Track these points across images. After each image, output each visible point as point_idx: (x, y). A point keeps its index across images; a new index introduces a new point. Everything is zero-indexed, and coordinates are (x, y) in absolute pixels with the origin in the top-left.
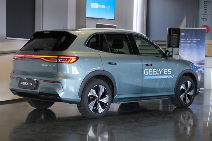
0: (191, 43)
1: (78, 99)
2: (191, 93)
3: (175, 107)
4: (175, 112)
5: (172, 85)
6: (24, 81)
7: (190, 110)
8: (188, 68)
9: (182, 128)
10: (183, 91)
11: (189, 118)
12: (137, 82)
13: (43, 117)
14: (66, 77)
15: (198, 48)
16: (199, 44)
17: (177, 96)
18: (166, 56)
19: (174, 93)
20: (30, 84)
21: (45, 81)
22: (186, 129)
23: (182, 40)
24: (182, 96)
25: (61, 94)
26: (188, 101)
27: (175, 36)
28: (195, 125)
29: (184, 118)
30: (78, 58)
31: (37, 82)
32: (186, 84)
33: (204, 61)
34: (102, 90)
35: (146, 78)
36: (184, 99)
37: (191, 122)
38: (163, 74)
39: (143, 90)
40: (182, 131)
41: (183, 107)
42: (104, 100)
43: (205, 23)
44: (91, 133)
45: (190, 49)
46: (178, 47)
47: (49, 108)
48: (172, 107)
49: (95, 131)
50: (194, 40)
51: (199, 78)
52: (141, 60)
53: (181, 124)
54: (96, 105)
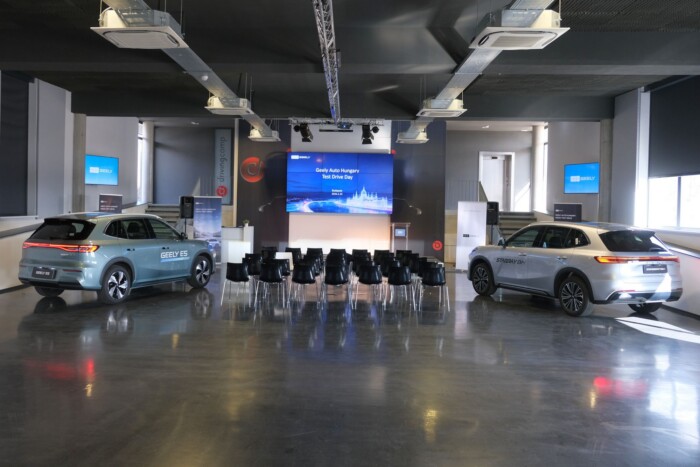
0: (206, 213)
1: (99, 286)
2: (207, 273)
3: (191, 288)
4: (192, 292)
5: (188, 267)
6: (39, 270)
7: (206, 290)
8: (203, 248)
9: (198, 308)
10: (199, 271)
11: (205, 299)
12: (155, 266)
13: (51, 305)
14: (87, 266)
15: (214, 219)
16: (216, 214)
17: (193, 277)
18: (182, 237)
19: (190, 275)
20: (48, 273)
21: (65, 270)
22: (202, 309)
23: (197, 210)
24: (198, 276)
25: (82, 282)
26: (204, 281)
27: (188, 205)
28: (211, 305)
29: (200, 298)
30: (98, 247)
31: (56, 272)
32: (202, 265)
33: (220, 233)
34: (122, 275)
35: (163, 261)
36: (200, 279)
37: (207, 302)
38: (179, 256)
39: (160, 273)
40: (198, 312)
41: (198, 287)
42: (123, 286)
43: (222, 184)
44: (111, 319)
45: (206, 219)
46: (192, 217)
47: (60, 296)
48: (189, 288)
49: (115, 317)
50: (210, 210)
51: (214, 255)
52: (158, 243)
53: (198, 304)
54: (115, 292)
